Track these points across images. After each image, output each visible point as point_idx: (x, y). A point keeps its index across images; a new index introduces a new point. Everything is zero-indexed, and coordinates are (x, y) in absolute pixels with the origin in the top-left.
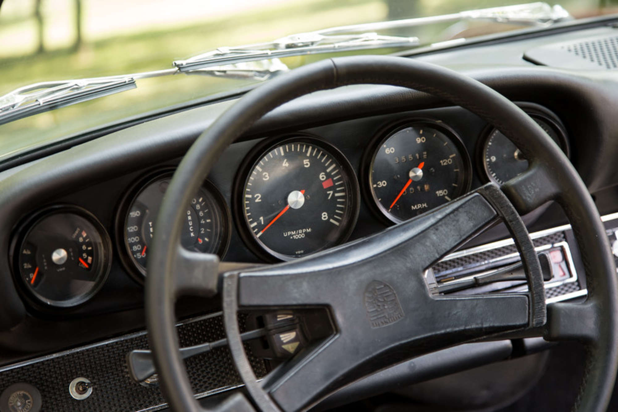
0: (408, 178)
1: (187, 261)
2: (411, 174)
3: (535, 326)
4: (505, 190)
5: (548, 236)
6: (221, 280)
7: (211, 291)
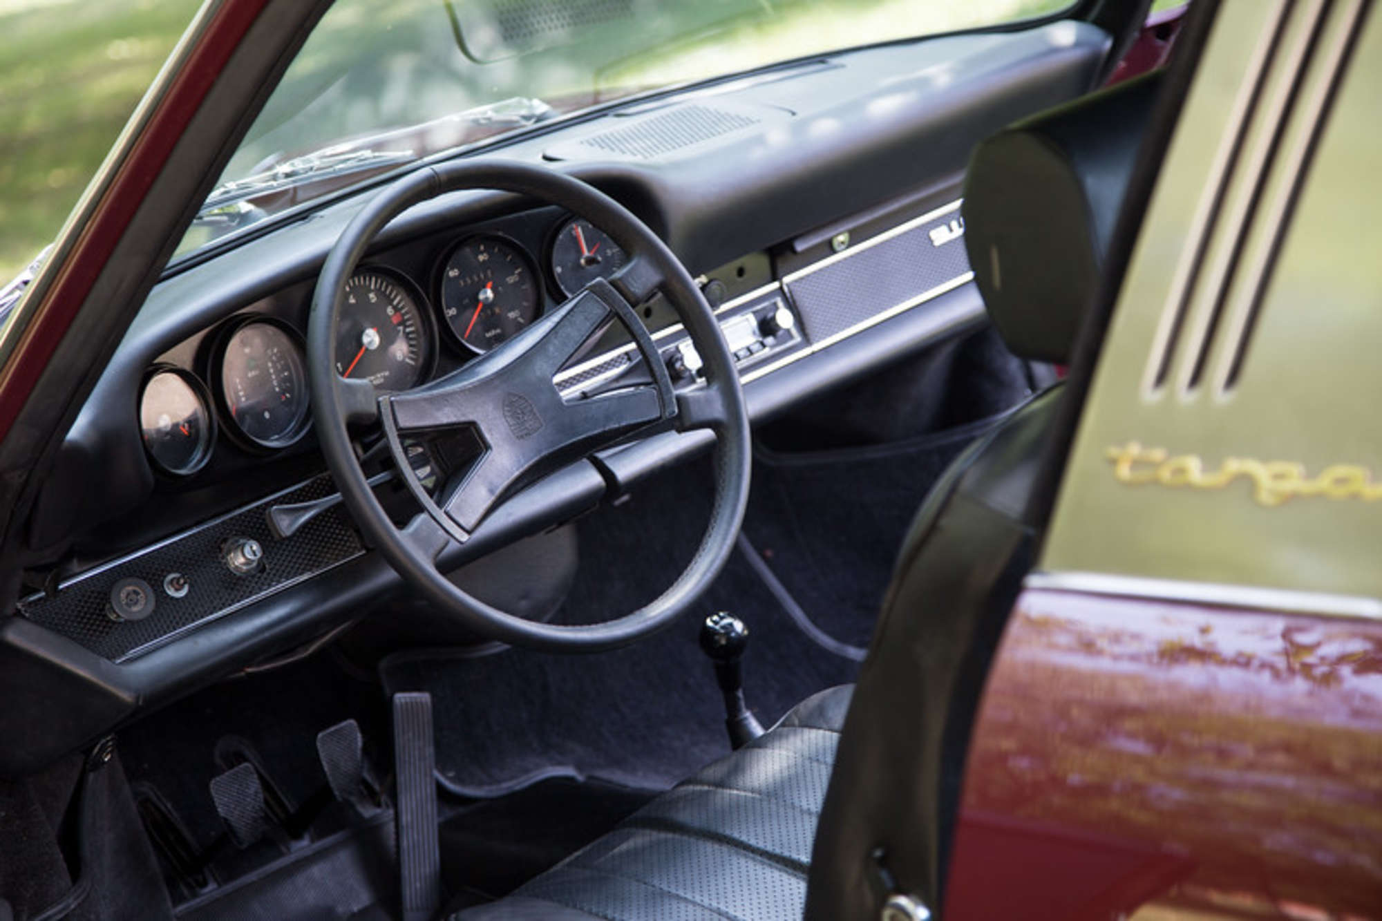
0: (477, 301)
1: (348, 386)
2: (481, 297)
3: (668, 417)
4: (612, 283)
5: (612, 360)
6: (378, 404)
7: (374, 415)
